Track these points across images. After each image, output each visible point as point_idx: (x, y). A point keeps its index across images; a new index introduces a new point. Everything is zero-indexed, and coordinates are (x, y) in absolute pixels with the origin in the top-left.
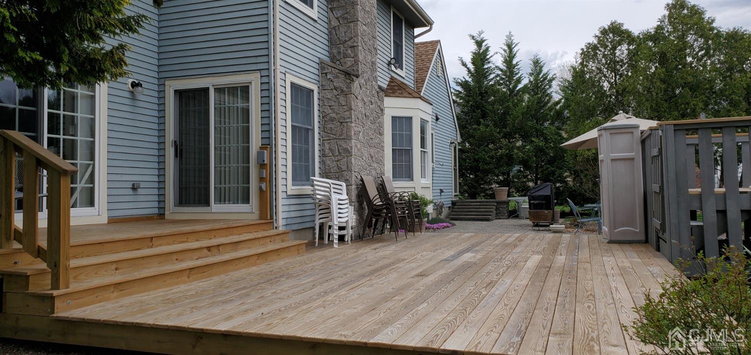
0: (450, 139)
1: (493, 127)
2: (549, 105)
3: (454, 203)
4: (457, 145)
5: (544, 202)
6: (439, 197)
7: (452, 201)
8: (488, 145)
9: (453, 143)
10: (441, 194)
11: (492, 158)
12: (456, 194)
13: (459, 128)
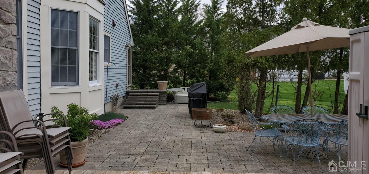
0: (126, 43)
1: (157, 37)
2: (195, 23)
3: (127, 93)
4: (131, 48)
5: (201, 99)
6: (115, 91)
7: (126, 91)
8: (153, 49)
9: (128, 46)
10: (116, 87)
11: (156, 59)
12: (130, 85)
13: (133, 36)
